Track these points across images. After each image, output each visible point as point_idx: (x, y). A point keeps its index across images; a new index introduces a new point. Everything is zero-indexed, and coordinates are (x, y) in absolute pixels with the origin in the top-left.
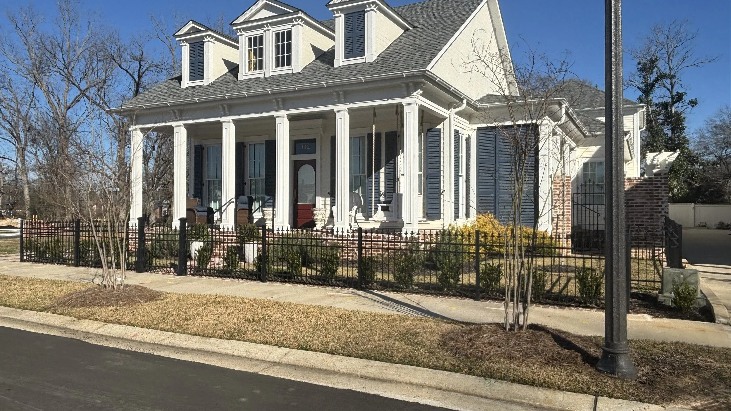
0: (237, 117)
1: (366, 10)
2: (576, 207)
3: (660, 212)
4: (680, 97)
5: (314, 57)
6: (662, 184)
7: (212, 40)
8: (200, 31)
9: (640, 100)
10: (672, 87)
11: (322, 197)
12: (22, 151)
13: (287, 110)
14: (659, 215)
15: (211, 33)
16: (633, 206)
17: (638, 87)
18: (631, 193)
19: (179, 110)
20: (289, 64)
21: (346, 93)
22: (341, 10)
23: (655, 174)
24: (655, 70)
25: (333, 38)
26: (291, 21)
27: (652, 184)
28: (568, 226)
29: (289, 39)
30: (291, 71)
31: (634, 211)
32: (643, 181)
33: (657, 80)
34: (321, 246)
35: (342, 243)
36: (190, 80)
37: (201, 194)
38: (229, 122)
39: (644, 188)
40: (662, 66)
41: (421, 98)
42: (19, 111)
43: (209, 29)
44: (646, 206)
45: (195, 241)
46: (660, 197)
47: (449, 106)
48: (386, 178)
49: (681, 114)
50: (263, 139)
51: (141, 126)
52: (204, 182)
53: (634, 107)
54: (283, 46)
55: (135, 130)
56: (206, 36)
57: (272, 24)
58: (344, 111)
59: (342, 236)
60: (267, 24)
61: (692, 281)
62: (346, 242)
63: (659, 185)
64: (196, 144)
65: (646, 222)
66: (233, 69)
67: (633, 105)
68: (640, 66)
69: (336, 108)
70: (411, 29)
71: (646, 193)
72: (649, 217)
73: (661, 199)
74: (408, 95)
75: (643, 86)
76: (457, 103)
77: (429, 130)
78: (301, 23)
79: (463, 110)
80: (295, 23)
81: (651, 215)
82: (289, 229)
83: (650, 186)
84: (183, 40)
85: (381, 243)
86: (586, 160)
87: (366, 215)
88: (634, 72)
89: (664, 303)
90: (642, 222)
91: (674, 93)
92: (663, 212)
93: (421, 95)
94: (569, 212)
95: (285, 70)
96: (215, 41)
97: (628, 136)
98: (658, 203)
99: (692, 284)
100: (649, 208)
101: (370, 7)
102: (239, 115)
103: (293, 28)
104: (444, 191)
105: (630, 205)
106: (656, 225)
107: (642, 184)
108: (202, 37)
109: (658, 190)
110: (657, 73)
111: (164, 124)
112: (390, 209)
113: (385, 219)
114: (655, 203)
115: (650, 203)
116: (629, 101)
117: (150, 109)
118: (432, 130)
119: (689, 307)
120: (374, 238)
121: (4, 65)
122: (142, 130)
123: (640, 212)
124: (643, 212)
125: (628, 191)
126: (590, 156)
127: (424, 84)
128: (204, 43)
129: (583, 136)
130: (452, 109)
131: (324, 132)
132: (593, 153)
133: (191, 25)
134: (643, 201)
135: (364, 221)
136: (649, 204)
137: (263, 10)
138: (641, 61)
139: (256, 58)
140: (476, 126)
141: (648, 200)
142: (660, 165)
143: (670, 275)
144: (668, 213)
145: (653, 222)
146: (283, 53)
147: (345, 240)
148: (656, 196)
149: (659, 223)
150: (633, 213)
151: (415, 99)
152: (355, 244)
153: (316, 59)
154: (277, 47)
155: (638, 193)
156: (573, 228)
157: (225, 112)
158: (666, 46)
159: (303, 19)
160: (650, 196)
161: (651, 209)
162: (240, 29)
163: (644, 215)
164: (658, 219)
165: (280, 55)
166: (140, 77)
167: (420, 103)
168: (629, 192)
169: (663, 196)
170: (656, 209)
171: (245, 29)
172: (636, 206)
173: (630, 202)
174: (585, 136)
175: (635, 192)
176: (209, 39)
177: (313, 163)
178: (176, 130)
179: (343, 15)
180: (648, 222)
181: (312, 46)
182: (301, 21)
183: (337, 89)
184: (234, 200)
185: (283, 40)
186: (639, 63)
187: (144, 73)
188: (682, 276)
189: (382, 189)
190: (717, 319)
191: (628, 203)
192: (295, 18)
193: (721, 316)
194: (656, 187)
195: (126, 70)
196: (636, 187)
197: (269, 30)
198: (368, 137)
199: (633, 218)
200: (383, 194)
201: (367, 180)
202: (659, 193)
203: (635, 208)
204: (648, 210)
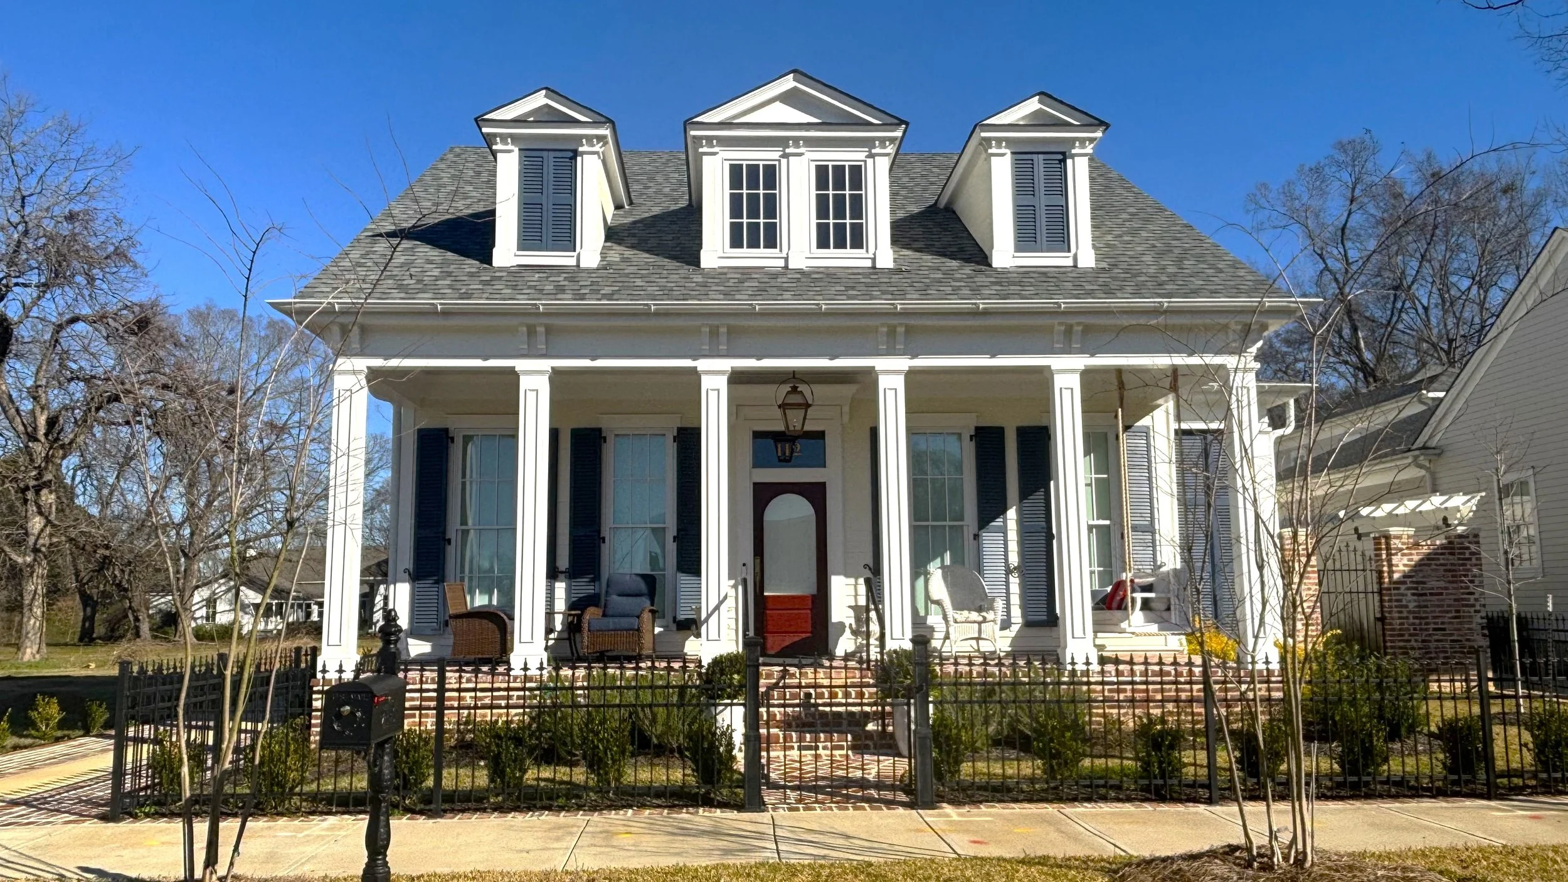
3: (1473, 606)
6: (1471, 554)
7: (601, 152)
8: (573, 122)
11: (847, 575)
13: (915, 357)
14: (1472, 610)
15: (607, 132)
16: (1425, 595)
20: (857, 244)
23: (1460, 536)
26: (868, 143)
27: (1452, 554)
29: (858, 184)
30: (864, 264)
32: (1439, 549)
36: (523, 248)
39: (1442, 561)
43: (601, 120)
44: (1447, 594)
46: (1469, 578)
48: (1021, 531)
51: (375, 362)
52: (451, 534)
54: (839, 198)
55: (351, 371)
56: (589, 139)
57: (813, 143)
60: (796, 140)
63: (1467, 556)
64: (423, 424)
65: (1450, 623)
71: (1446, 571)
72: (1454, 614)
73: (1472, 582)
74: (1242, 350)
78: (892, 154)
80: (879, 150)
81: (1458, 611)
83: (1451, 557)
84: (503, 137)
90: (1443, 623)
95: (848, 258)
98: (1467, 588)
100: (1453, 597)
101: (1080, 147)
103: (869, 160)
105: (1423, 591)
106: (1469, 629)
107: (1436, 554)
108: (577, 139)
109: (1466, 565)
115: (1454, 588)
118: (1133, 429)
122: (375, 374)
123: (1438, 606)
128: (578, 154)
131: (853, 418)
133: (539, 100)
134: (1442, 584)
136: (1452, 591)
137: (784, 104)
141: (1450, 582)
144: (1486, 606)
145: (1461, 623)
146: (839, 215)
148: (1463, 576)
149: (1473, 626)
150: (1426, 606)
154: (822, 199)
155: (1431, 570)
157: (714, 347)
160: (1453, 576)
161: (1455, 600)
162: (710, 139)
163: (1447, 612)
164: (1471, 617)
165: (831, 221)
169: (1475, 576)
170: (1463, 599)
172: (1431, 594)
175: (1426, 568)
176: (593, 148)
177: (816, 492)
180: (1452, 623)
185: (839, 186)
189: (1014, 559)
192: (881, 140)
194: (1459, 559)
196: (1428, 559)
197: (800, 155)
198: (976, 435)
199: (1427, 618)
200: (1015, 568)
201: (976, 537)
202: (1468, 570)
203: (1429, 598)
204: (1452, 602)
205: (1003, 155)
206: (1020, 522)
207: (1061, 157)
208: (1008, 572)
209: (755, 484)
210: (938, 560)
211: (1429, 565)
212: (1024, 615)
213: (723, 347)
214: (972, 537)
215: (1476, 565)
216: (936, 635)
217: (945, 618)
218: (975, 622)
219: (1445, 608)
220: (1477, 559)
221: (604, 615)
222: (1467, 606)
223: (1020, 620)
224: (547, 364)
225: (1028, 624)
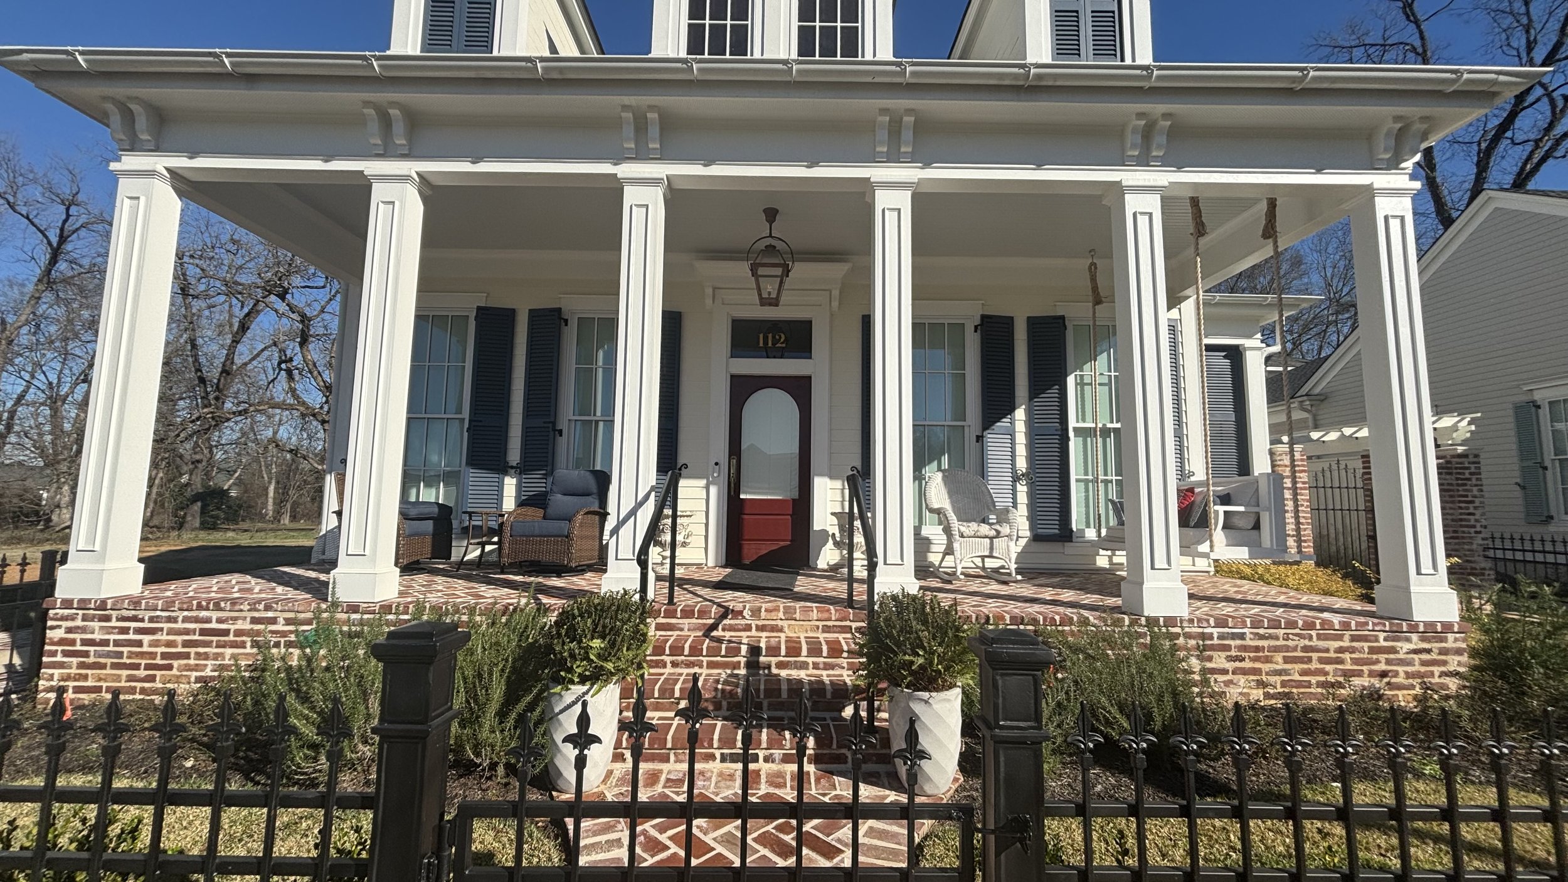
3: (1474, 526)
6: (1471, 474)
11: (831, 477)
14: (1472, 531)
20: (851, 52)
23: (1459, 456)
27: (1450, 474)
46: (1470, 499)
48: (1034, 434)
55: (145, 176)
63: (1467, 476)
73: (1473, 502)
81: (1455, 532)
83: (1449, 477)
92: (1478, 525)
98: (1469, 508)
106: (1469, 550)
109: (1465, 485)
113: (1241, 554)
114: (1462, 509)
115: (1451, 508)
146: (828, 17)
148: (1463, 496)
149: (1474, 547)
160: (1451, 496)
161: (1453, 520)
164: (1471, 538)
165: (817, 24)
166: (63, 239)
169: (1475, 497)
170: (1465, 520)
177: (796, 386)
178: (378, 199)
187: (77, 230)
189: (1022, 464)
194: (1457, 479)
195: (27, 218)
198: (981, 325)
200: (1023, 475)
201: (980, 438)
202: (1468, 490)
206: (1029, 423)
208: (1016, 479)
209: (732, 376)
210: (935, 463)
212: (1032, 527)
213: (654, 145)
214: (975, 439)
215: (1476, 485)
216: (934, 548)
217: (948, 531)
218: (986, 537)
220: (1477, 479)
221: (545, 518)
222: (1467, 526)
223: (1028, 534)
224: (412, 167)
225: (1036, 538)
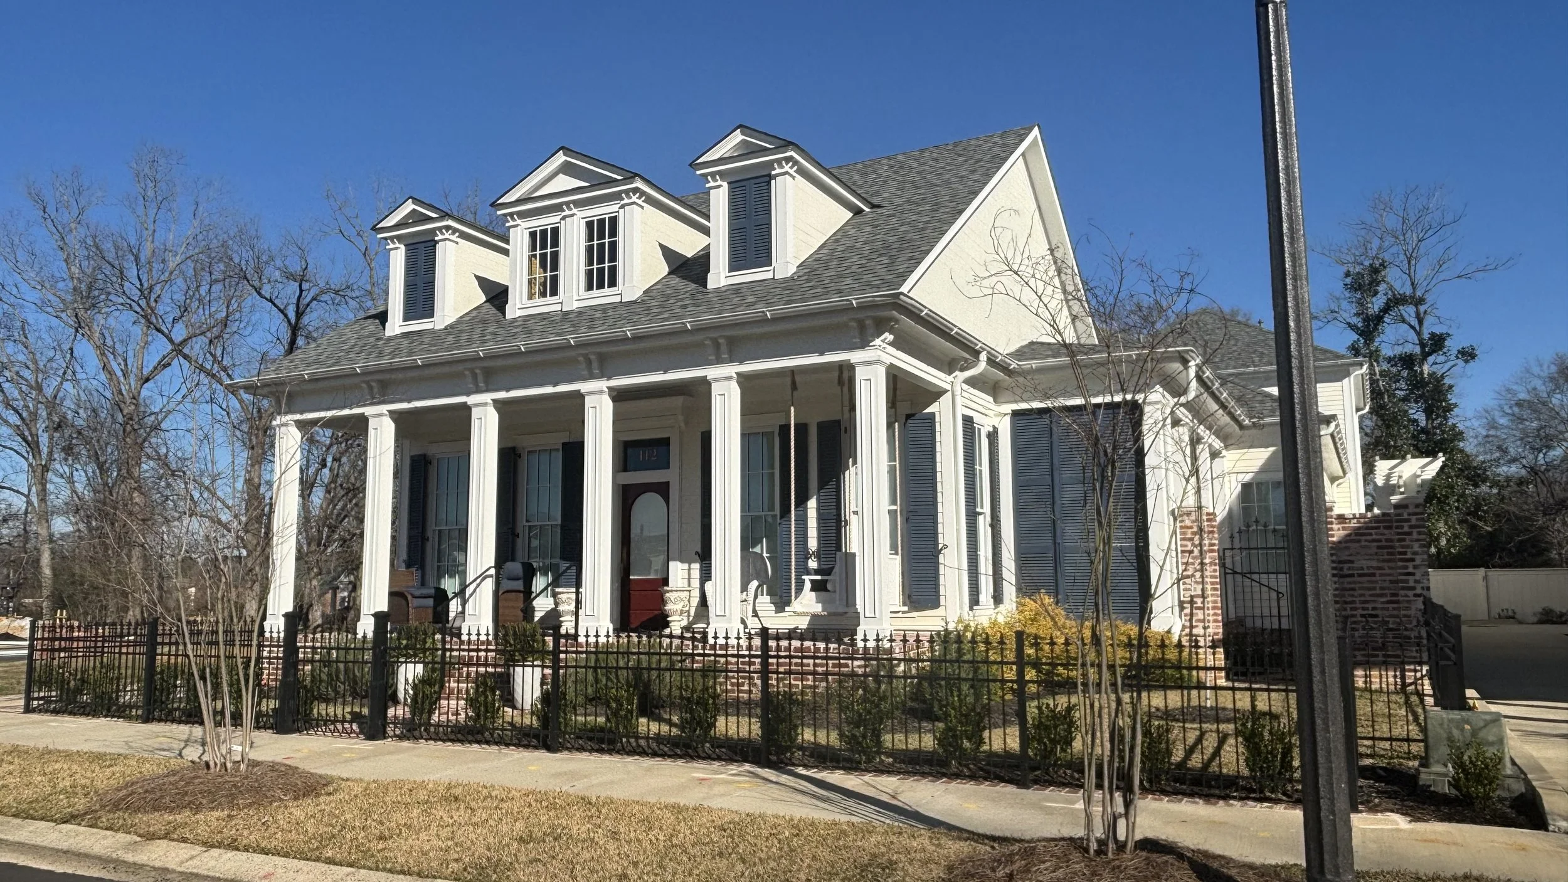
0: (502, 395)
1: (773, 173)
2: (1229, 577)
3: (1413, 588)
4: (1437, 343)
5: (665, 269)
6: (1411, 527)
7: (453, 238)
8: (429, 219)
9: (1355, 350)
10: (1421, 322)
11: (682, 562)
12: (41, 473)
13: (609, 378)
14: (1411, 593)
15: (451, 223)
16: (1352, 575)
17: (1349, 324)
18: (1347, 548)
19: (380, 382)
20: (613, 283)
21: (732, 342)
22: (722, 175)
23: (1396, 506)
24: (1382, 288)
25: (706, 231)
26: (617, 196)
27: (1390, 528)
28: (1215, 621)
29: (613, 232)
30: (617, 299)
31: (1357, 586)
32: (1371, 522)
33: (1386, 309)
34: (681, 669)
35: (727, 663)
36: (405, 320)
37: (423, 559)
38: (485, 404)
39: (1374, 537)
40: (1395, 280)
41: (891, 350)
42: (39, 388)
43: (447, 214)
44: (1381, 575)
45: (406, 662)
46: (1409, 556)
47: (949, 366)
48: (821, 518)
49: (1442, 377)
50: (558, 439)
51: (298, 417)
52: (429, 534)
53: (1342, 365)
54: (601, 247)
55: (286, 425)
56: (440, 229)
57: (579, 204)
58: (729, 378)
59: (726, 647)
60: (567, 204)
61: (1491, 738)
62: (734, 660)
63: (1406, 529)
64: (416, 452)
65: (1383, 609)
66: (497, 295)
67: (1340, 362)
68: (1348, 280)
69: (711, 372)
70: (867, 210)
71: (1379, 547)
72: (1389, 598)
73: (1413, 560)
74: (864, 344)
75: (1358, 321)
76: (966, 360)
77: (909, 417)
78: (640, 202)
79: (980, 374)
80: (626, 201)
81: (1393, 595)
82: (611, 633)
83: (1386, 532)
84: (392, 238)
85: (811, 661)
86: (1247, 478)
87: (777, 599)
88: (1337, 294)
89: (1432, 789)
90: (1374, 609)
91: (1426, 336)
92: (1419, 586)
93: (891, 344)
94: (1216, 589)
95: (605, 296)
96: (459, 240)
97: (1333, 425)
98: (1406, 567)
99: (1492, 744)
100: (1388, 578)
101: (782, 167)
102: (508, 390)
103: (621, 211)
104: (945, 546)
105: (1346, 572)
106: (1405, 616)
107: (1367, 528)
108: (433, 232)
109: (1404, 540)
110: (1386, 294)
111: (346, 412)
112: (829, 587)
113: (818, 608)
114: (1400, 568)
115: (1390, 568)
116: (1331, 352)
117: (317, 380)
118: (917, 416)
119: (1487, 797)
120: (796, 650)
121: (15, 291)
122: (300, 425)
123: (1369, 589)
124: (1374, 589)
125: (1340, 542)
126: (1256, 469)
127: (897, 321)
128: (437, 242)
129: (1236, 428)
130: (957, 373)
131: (687, 423)
132: (1260, 463)
133: (409, 206)
134: (1375, 564)
135: (773, 613)
136: (1387, 571)
137: (561, 175)
138: (1351, 270)
139: (545, 272)
140: (1009, 408)
141: (1384, 561)
142: (1405, 485)
143: (1441, 725)
144: (1428, 589)
145: (1398, 609)
146: (601, 260)
147: (733, 656)
148: (1400, 553)
149: (1412, 612)
150: (1353, 589)
151: (879, 353)
152: (754, 663)
153: (669, 274)
154: (589, 249)
155: (1361, 547)
156: (1226, 624)
157: (477, 385)
158: (1402, 238)
159: (643, 193)
160: (1389, 554)
161: (1391, 582)
162: (511, 215)
163: (1381, 595)
164: (1409, 602)
165: (595, 267)
166: (299, 314)
167: (889, 360)
168: (1344, 545)
169: (1417, 554)
170: (1403, 581)
171: (522, 215)
172: (1360, 575)
173: (1346, 566)
174: (1241, 426)
175: (1357, 545)
176: (447, 235)
177: (663, 489)
178: (372, 423)
179: (725, 184)
180: (1387, 609)
181: (661, 246)
182: (639, 198)
183: (714, 334)
184: (492, 571)
185: (601, 236)
186: (1348, 274)
187: (308, 305)
188: (1467, 727)
189: (813, 544)
190: (1550, 822)
191: (1341, 569)
192: (627, 192)
193: (1559, 815)
194: (1399, 534)
195: (271, 301)
196: (1356, 535)
197: (572, 215)
198: (780, 433)
199: (1353, 602)
200: (813, 553)
202: (1407, 547)
203: (1356, 579)
204: (1387, 584)
205: (719, 187)
206: (818, 509)
207: (767, 179)
208: (807, 557)
209: (620, 486)
211: (1359, 541)
214: (778, 525)
215: (1418, 540)
219: (1378, 592)
222: (1404, 588)
